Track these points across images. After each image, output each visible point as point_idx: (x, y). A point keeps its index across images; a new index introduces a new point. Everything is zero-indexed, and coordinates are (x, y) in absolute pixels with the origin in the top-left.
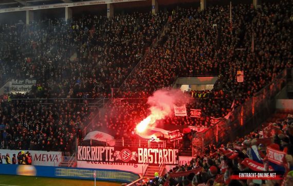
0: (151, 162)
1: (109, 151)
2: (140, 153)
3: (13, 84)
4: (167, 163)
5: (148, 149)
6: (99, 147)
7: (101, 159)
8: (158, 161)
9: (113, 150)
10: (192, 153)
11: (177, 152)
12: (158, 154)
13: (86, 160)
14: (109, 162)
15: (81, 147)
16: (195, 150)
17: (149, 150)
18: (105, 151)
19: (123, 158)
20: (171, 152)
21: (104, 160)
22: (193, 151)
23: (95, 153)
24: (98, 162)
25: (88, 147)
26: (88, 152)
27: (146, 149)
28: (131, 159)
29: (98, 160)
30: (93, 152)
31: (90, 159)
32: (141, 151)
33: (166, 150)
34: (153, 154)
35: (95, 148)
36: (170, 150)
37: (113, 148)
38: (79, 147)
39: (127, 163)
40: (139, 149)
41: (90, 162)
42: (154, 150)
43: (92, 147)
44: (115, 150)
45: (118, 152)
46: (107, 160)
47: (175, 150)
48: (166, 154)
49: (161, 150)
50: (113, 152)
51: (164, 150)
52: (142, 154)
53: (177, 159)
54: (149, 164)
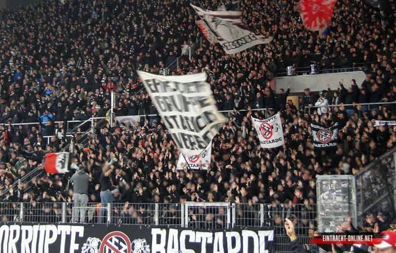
1: (68, 238)
2: (159, 242)
5: (180, 230)
6: (43, 228)
9: (81, 235)
11: (271, 238)
12: (210, 247)
17: (184, 233)
18: (59, 237)
20: (251, 240)
23: (30, 245)
25: (13, 228)
26: (13, 242)
27: (173, 232)
30: (25, 243)
32: (159, 237)
33: (236, 234)
34: (197, 247)
35: (33, 230)
36: (247, 234)
37: (81, 230)
40: (155, 232)
42: (199, 234)
43: (24, 228)
44: (87, 234)
45: (94, 243)
47: (262, 234)
48: (234, 245)
49: (219, 235)
50: (80, 241)
51: (229, 235)
52: (161, 248)
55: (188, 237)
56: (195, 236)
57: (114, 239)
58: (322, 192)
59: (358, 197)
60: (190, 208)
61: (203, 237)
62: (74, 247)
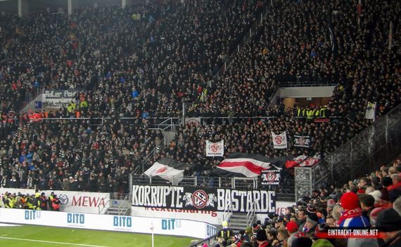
0: (237, 209)
1: (176, 192)
2: (221, 195)
3: (47, 98)
4: (259, 210)
5: (231, 190)
6: (162, 187)
7: (165, 205)
8: (245, 208)
9: (182, 191)
10: (294, 196)
11: (274, 195)
12: (245, 198)
13: (143, 206)
14: (175, 208)
15: (138, 186)
16: (299, 192)
17: (233, 191)
18: (171, 192)
19: (196, 203)
20: (265, 195)
21: (168, 207)
22: (296, 194)
23: (156, 195)
24: (160, 209)
25: (146, 187)
26: (147, 194)
27: (228, 191)
28: (208, 204)
29: (160, 205)
30: (153, 195)
31: (149, 204)
32: (221, 193)
33: (258, 192)
34: (239, 198)
35: (157, 188)
36: (263, 192)
37: (182, 189)
38: (134, 186)
39: (202, 210)
40: (219, 191)
41: (150, 209)
42: (240, 192)
43: (152, 187)
44: (185, 191)
45: (189, 195)
46: (173, 205)
47: (270, 192)
48: (257, 198)
49: (250, 193)
50: (182, 194)
51: (255, 192)
52: (222, 198)
53: (273, 205)
54: (233, 212)
55: (235, 193)
56: (238, 193)
57: (199, 194)
58: (297, 174)
59: (313, 177)
60: (236, 181)
61: (242, 193)
62: (179, 197)
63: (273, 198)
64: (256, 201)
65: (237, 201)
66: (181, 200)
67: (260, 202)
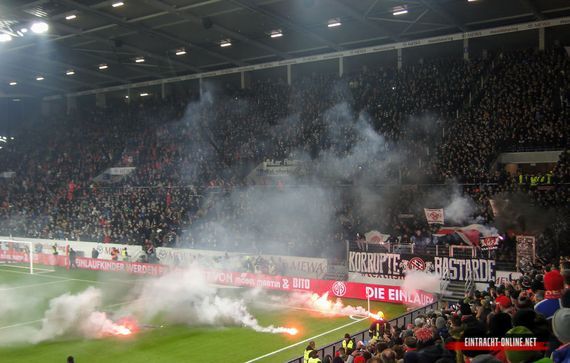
0: (455, 278)
1: (392, 260)
2: (438, 263)
4: (478, 280)
5: (449, 258)
6: (378, 254)
7: (382, 271)
8: (464, 277)
9: (399, 258)
10: (516, 266)
11: (494, 264)
12: (464, 266)
13: (360, 272)
14: (392, 275)
15: (354, 253)
16: (521, 262)
17: (451, 260)
18: (387, 259)
19: (412, 270)
20: (484, 264)
21: (385, 273)
22: (517, 264)
23: (372, 262)
24: (377, 276)
25: (363, 254)
26: (363, 261)
27: (446, 259)
29: (377, 271)
30: (370, 261)
31: (366, 271)
32: (438, 261)
33: (477, 261)
34: (458, 266)
35: (374, 255)
36: (482, 261)
37: (398, 256)
38: (351, 253)
40: (436, 259)
41: (366, 275)
43: (369, 254)
44: (402, 258)
45: (405, 262)
46: (390, 272)
47: (490, 261)
48: (476, 266)
49: (468, 261)
50: (399, 261)
51: (473, 261)
52: (439, 266)
53: (493, 274)
54: (452, 280)
55: (453, 262)
56: (457, 262)
57: (416, 261)
58: (519, 243)
59: (536, 247)
60: (454, 249)
61: (460, 262)
62: (395, 264)
63: (492, 267)
64: (475, 269)
65: (455, 269)
66: (397, 267)
67: (479, 270)
